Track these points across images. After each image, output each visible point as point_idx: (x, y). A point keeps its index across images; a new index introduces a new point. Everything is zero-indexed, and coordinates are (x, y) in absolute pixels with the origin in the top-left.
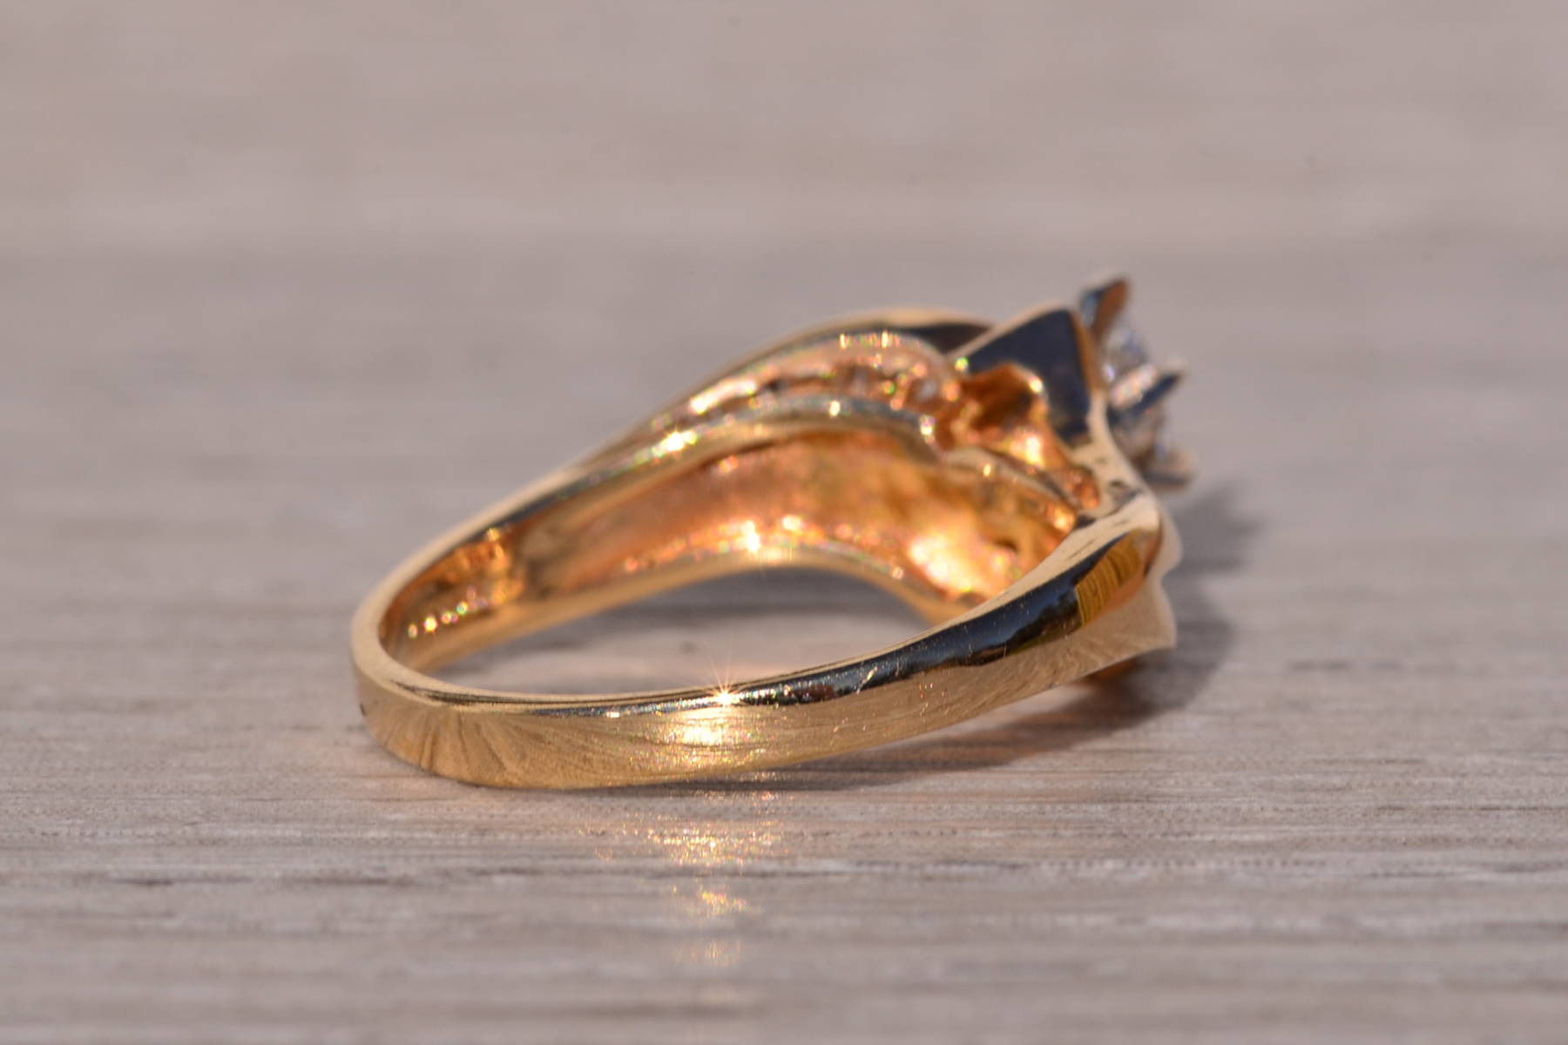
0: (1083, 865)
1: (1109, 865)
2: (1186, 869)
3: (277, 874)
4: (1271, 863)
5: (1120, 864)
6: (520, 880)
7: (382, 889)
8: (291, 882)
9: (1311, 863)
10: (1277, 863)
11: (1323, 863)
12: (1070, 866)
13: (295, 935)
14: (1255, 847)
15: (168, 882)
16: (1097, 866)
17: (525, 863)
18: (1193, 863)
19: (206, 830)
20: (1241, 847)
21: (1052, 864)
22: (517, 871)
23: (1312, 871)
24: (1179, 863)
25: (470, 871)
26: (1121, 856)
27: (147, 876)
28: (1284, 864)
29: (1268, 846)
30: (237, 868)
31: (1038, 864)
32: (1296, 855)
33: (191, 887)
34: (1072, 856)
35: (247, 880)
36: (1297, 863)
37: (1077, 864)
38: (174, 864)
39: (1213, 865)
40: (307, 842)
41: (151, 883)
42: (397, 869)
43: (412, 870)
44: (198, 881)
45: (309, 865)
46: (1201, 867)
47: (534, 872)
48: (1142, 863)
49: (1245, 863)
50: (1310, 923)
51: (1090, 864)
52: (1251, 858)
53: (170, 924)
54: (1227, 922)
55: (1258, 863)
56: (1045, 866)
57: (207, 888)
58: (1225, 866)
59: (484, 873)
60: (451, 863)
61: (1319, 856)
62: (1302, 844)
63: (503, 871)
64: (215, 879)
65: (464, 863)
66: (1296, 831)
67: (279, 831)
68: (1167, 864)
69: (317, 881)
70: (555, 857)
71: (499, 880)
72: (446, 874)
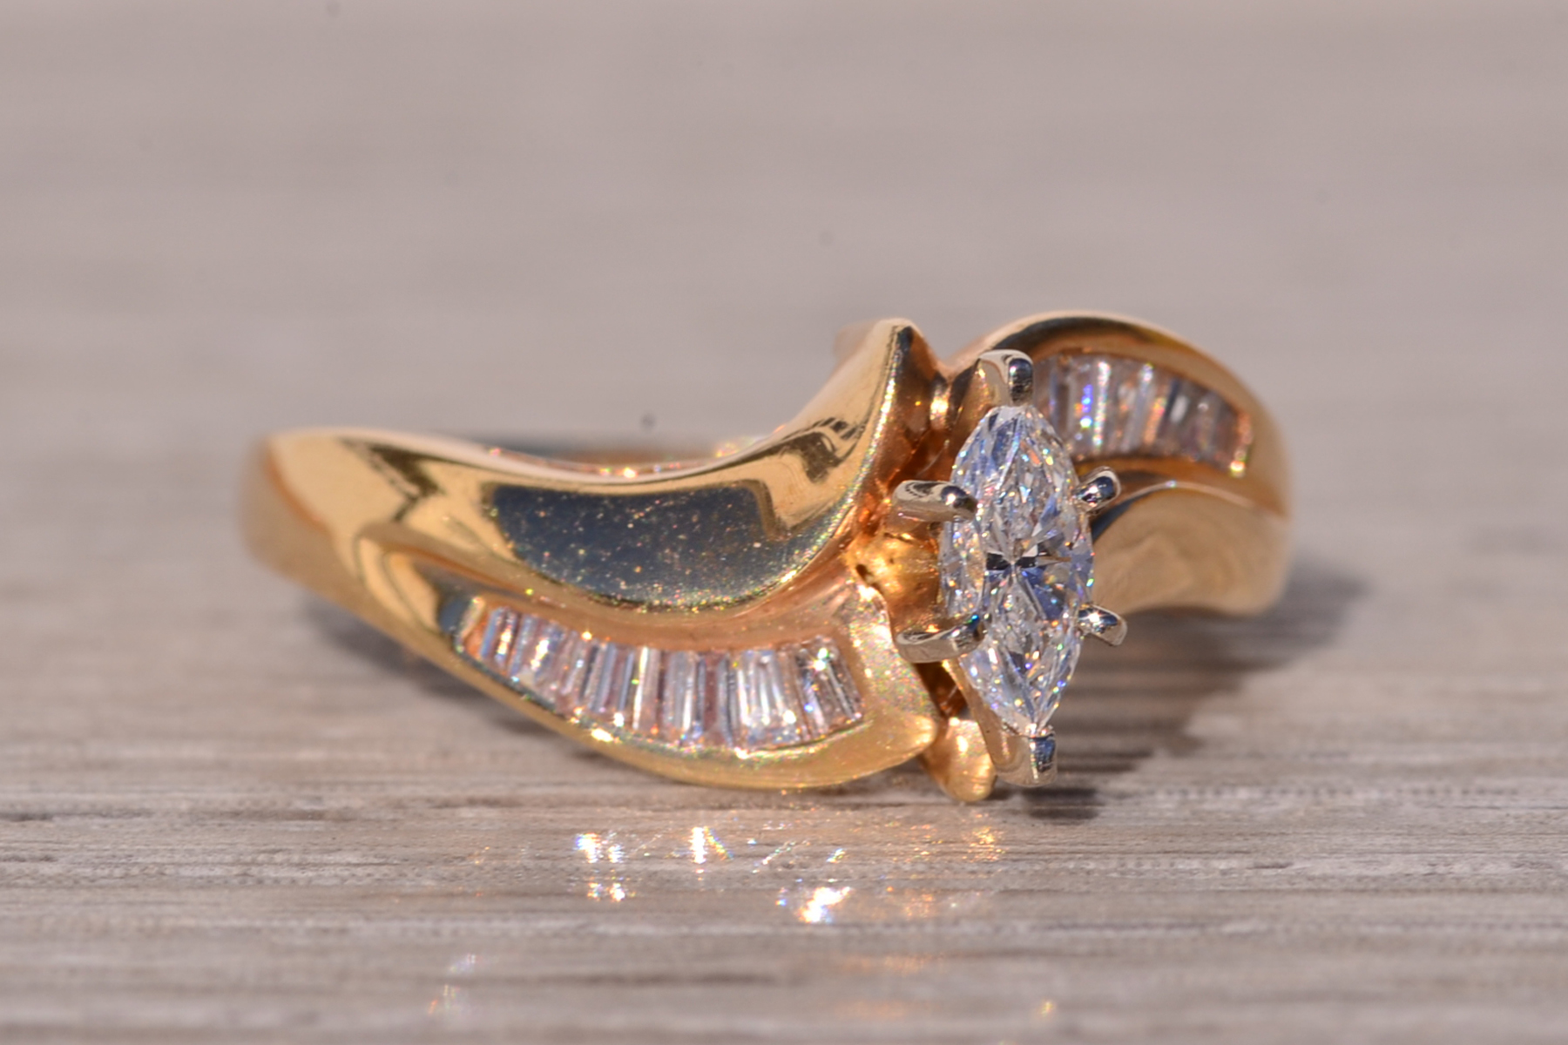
0: (1209, 795)
1: (1243, 794)
2: (1341, 800)
3: (184, 806)
4: (1448, 791)
5: (1257, 794)
6: (491, 813)
7: (319, 826)
8: (200, 817)
9: (1499, 792)
10: (1456, 793)
11: (1514, 792)
12: (1193, 796)
13: (208, 884)
14: (1427, 771)
15: (45, 817)
16: (1227, 796)
17: (500, 791)
18: (1349, 792)
19: (95, 750)
20: (1410, 771)
21: (1170, 793)
22: (490, 803)
23: (1500, 801)
24: (1332, 792)
25: (429, 800)
26: (1257, 783)
27: (20, 809)
28: (1465, 792)
29: (1444, 770)
30: (133, 798)
31: (1152, 793)
32: (1480, 781)
33: (75, 821)
34: (1195, 783)
35: (148, 813)
36: (1482, 792)
37: (1201, 792)
38: (54, 795)
39: (1374, 795)
40: (222, 765)
41: (24, 817)
42: (335, 801)
43: (356, 803)
44: (85, 814)
45: (226, 795)
46: (1359, 798)
47: (510, 803)
48: (1284, 792)
49: (1416, 792)
50: (1499, 869)
51: (1218, 793)
52: (1422, 785)
53: (46, 869)
54: (1393, 866)
55: (1432, 792)
56: (1161, 796)
57: (96, 823)
58: (1390, 795)
59: (447, 804)
60: (404, 792)
61: (1510, 783)
62: (1486, 768)
63: (472, 802)
64: (105, 813)
65: (422, 791)
66: (1480, 751)
67: (187, 752)
68: (1316, 793)
69: (236, 814)
70: (539, 785)
71: (467, 813)
72: (399, 805)
